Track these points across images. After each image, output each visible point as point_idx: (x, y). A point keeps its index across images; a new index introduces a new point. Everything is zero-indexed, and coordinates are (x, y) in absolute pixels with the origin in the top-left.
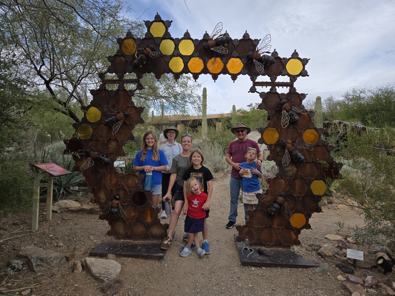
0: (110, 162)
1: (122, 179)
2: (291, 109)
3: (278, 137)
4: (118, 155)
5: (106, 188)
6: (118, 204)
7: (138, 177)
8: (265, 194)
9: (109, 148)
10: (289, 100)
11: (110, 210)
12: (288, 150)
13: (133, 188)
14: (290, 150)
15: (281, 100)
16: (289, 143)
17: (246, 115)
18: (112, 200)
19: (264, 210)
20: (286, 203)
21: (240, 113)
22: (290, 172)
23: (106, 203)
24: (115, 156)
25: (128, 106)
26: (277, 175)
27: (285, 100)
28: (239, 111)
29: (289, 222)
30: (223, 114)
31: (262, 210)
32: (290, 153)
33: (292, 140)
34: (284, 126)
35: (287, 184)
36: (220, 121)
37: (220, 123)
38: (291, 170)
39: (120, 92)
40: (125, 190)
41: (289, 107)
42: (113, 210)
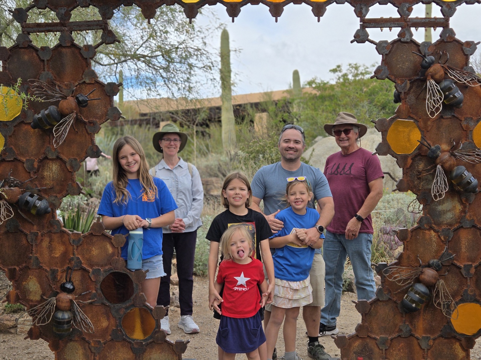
0: (49, 209)
1: (75, 247)
2: (446, 77)
3: (419, 139)
4: (64, 193)
5: (40, 268)
6: (71, 301)
7: (112, 241)
8: (395, 264)
9: (43, 178)
10: (440, 57)
11: (55, 317)
12: (442, 166)
13: (102, 266)
14: (447, 165)
15: (425, 56)
16: (443, 151)
17: (327, 93)
18: (56, 294)
19: (395, 299)
20: (442, 281)
21: (314, 88)
22: (449, 214)
23: (42, 300)
24: (58, 195)
25: (84, 82)
26: (421, 221)
27: (433, 58)
28: (310, 83)
29: (449, 322)
30: (272, 92)
31: (390, 299)
32: (448, 172)
33: (450, 143)
34: (432, 113)
35: (443, 241)
36: (264, 111)
37: (264, 115)
38: (450, 211)
39: (64, 50)
40: (84, 270)
41: (442, 72)
42: (60, 315)
